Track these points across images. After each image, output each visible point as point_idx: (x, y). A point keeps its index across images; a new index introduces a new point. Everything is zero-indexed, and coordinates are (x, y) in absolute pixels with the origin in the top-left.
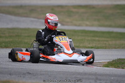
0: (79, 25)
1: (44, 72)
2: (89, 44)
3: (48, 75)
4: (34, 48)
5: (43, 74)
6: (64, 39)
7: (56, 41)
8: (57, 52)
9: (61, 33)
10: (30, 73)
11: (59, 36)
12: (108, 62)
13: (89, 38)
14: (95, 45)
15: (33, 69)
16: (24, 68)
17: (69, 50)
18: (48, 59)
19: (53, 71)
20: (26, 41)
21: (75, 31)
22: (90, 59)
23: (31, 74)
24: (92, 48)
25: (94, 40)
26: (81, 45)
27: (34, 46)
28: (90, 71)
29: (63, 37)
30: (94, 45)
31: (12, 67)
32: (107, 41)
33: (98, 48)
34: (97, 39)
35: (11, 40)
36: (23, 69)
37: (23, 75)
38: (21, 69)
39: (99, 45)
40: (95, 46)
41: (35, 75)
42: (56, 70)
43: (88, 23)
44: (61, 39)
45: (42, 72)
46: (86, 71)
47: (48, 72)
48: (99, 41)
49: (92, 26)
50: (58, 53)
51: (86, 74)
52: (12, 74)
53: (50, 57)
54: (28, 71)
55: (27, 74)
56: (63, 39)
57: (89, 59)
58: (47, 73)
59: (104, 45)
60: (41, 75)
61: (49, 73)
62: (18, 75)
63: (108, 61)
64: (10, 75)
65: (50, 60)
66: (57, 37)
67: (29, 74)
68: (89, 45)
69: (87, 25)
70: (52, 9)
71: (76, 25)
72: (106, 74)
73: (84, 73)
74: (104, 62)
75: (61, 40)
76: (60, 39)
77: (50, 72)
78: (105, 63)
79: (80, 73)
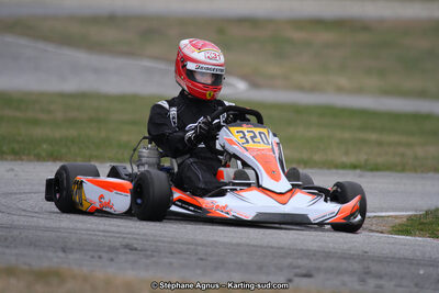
0: (313, 89)
1: (182, 244)
2: (346, 153)
3: (196, 254)
4: (143, 165)
5: (180, 253)
6: (258, 139)
7: (231, 142)
8: (234, 184)
9: (248, 116)
10: (135, 246)
11: (241, 126)
12: (410, 218)
13: (347, 135)
14: (365, 157)
15: (145, 235)
16: (114, 229)
17: (277, 179)
18: (200, 208)
19: (216, 241)
20: (125, 138)
21: (298, 110)
22: (353, 215)
23: (136, 249)
24: (354, 167)
25: (365, 142)
26: (317, 157)
27: (144, 160)
28: (346, 247)
29: (257, 130)
30: (363, 157)
31: (71, 226)
32: (409, 145)
33: (375, 168)
34: (373, 137)
35: (72, 132)
36: (108, 232)
37: (107, 252)
38: (104, 231)
39: (380, 160)
40: (366, 161)
41: (149, 253)
42: (227, 240)
43: (343, 81)
44: (248, 136)
45: (176, 246)
46: (331, 245)
47: (197, 245)
48: (379, 144)
49: (359, 91)
50: (238, 188)
51: (328, 255)
52: (72, 249)
53: (210, 203)
54: (126, 240)
55: (122, 251)
56: (255, 136)
57: (347, 213)
58: (193, 247)
59: (398, 159)
60: (172, 253)
61: (199, 248)
62: (91, 253)
63: (410, 213)
64: (64, 251)
65: (206, 211)
66: (234, 129)
67: (131, 249)
68: (344, 159)
69: (340, 90)
70: (221, 31)
71: (301, 88)
72: (400, 259)
73: (324, 252)
74: (396, 217)
75: (248, 142)
76: (244, 136)
77: (203, 245)
78: (397, 221)
79: (308, 250)
